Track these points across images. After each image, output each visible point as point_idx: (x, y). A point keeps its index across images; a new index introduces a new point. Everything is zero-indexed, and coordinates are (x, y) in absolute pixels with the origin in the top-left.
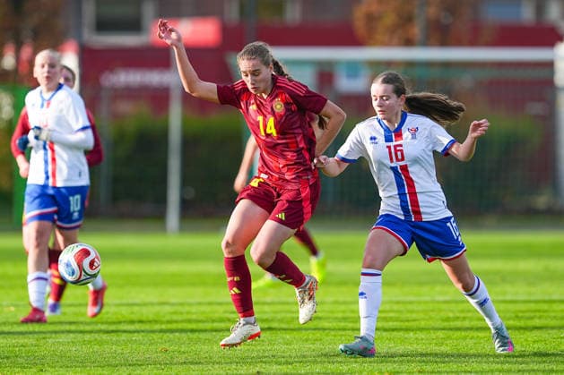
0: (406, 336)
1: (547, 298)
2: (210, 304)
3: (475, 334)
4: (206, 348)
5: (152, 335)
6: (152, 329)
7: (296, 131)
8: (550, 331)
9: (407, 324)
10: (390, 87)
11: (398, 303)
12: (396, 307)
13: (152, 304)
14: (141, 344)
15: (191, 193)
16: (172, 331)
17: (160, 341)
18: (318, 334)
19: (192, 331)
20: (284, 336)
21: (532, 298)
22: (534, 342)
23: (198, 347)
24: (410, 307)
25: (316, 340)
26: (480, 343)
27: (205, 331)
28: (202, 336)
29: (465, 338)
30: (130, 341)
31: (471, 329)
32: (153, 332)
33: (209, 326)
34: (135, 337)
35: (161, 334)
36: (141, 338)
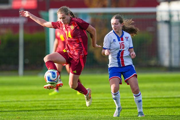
0: (105, 111)
1: (155, 97)
2: (35, 101)
3: (130, 110)
4: (34, 117)
5: (14, 112)
6: (14, 110)
7: (79, 36)
8: (157, 109)
9: (105, 107)
10: (118, 20)
11: (102, 99)
12: (101, 101)
13: (14, 101)
14: (10, 116)
15: (27, 61)
16: (21, 111)
17: (17, 114)
18: (74, 111)
19: (29, 111)
20: (62, 112)
21: (150, 97)
22: (151, 113)
23: (31, 117)
24: (106, 101)
25: (73, 113)
26: (132, 113)
27: (33, 111)
28: (32, 112)
29: (126, 112)
30: (6, 115)
31: (128, 108)
32: (15, 111)
33: (34, 109)
34: (8, 113)
35: (18, 112)
36: (10, 113)
